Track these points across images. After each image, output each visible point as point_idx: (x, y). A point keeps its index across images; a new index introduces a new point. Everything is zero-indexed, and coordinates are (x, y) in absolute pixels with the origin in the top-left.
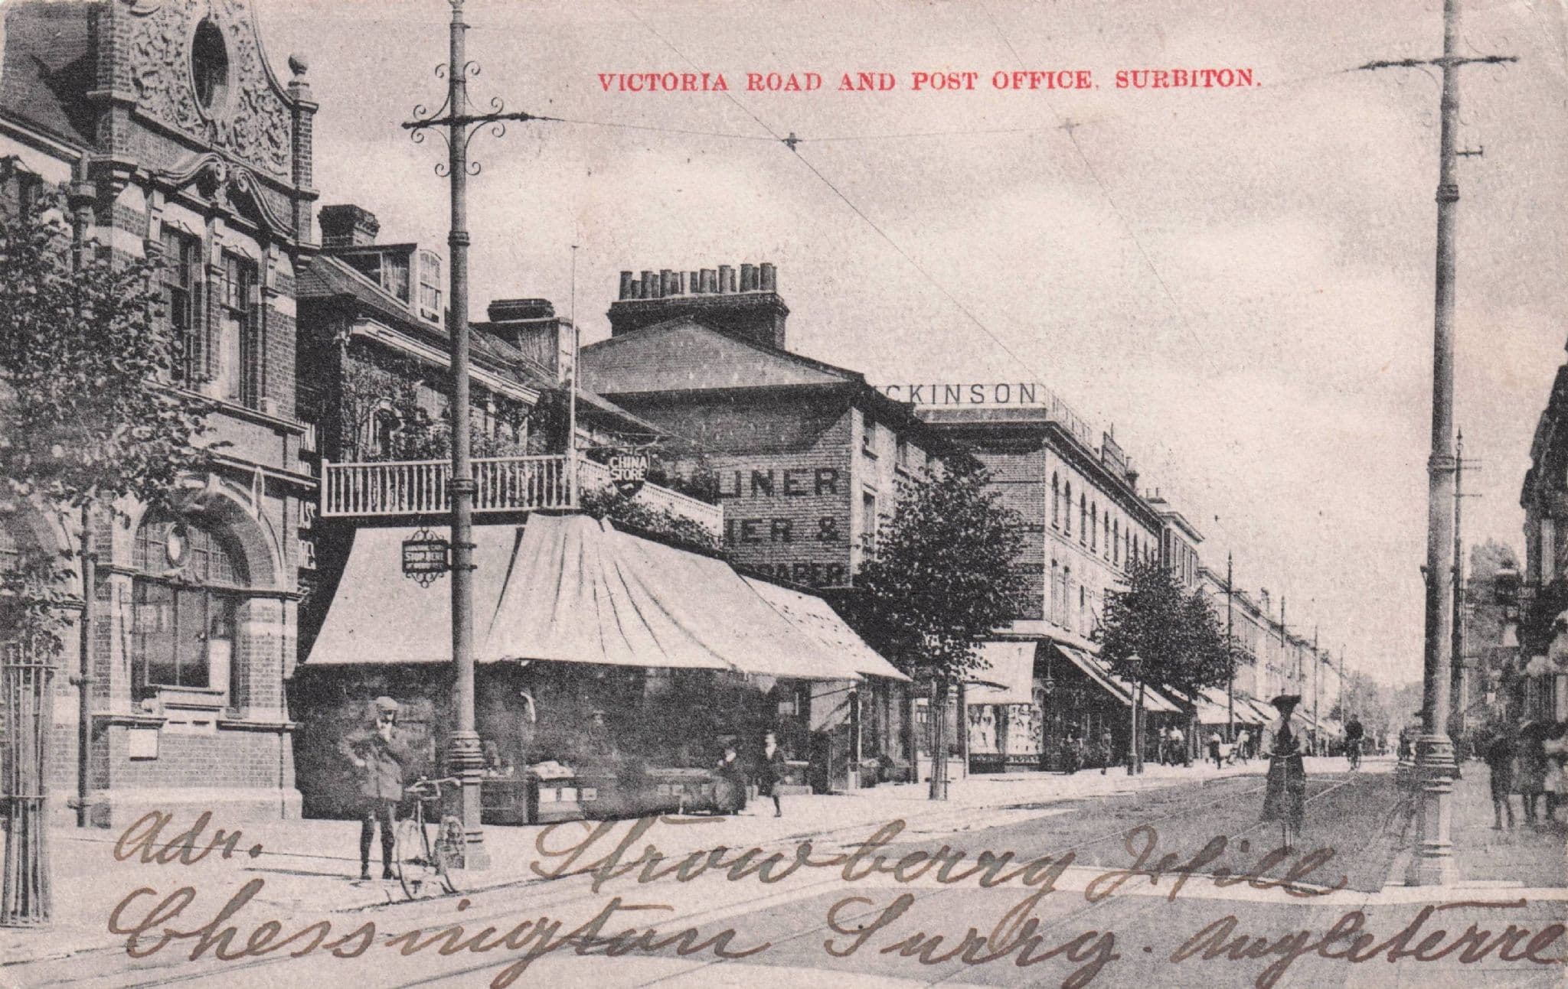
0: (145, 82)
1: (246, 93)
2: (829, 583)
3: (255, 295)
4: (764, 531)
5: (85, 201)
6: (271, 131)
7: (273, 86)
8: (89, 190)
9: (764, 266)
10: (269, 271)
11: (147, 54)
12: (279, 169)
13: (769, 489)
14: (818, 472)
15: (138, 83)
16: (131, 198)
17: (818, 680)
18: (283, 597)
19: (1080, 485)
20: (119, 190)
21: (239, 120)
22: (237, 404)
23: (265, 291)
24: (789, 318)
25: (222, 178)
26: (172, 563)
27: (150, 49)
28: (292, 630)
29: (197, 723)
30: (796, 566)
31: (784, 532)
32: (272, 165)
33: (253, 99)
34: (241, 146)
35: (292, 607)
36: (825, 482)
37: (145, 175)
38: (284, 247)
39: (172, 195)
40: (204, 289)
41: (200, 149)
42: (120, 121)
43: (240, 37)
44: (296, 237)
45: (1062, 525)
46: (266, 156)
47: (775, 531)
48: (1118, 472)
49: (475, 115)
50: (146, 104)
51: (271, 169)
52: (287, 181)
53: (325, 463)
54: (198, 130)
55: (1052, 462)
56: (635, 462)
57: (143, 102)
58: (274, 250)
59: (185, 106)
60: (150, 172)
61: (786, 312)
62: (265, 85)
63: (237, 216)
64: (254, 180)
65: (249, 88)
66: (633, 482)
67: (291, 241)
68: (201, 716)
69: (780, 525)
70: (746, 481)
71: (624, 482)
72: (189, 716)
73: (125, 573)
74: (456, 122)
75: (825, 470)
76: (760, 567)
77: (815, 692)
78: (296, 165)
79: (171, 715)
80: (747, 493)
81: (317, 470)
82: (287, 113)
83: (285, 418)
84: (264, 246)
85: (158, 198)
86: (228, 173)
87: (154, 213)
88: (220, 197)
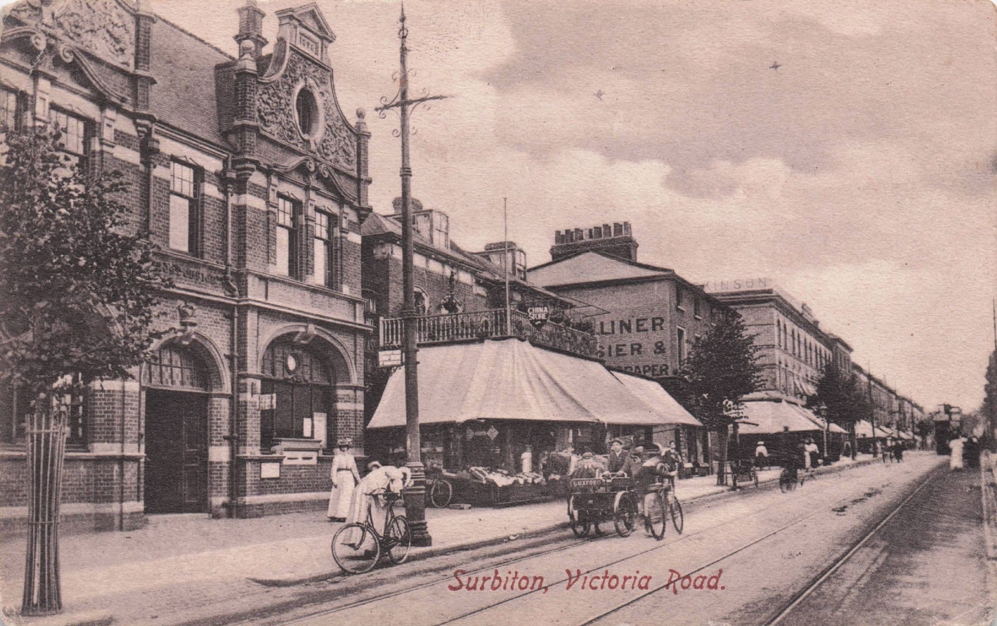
0: (266, 118)
1: (329, 126)
2: (661, 374)
3: (337, 232)
4: (627, 349)
5: (231, 181)
6: (345, 147)
7: (345, 123)
8: (233, 175)
9: (626, 223)
10: (344, 220)
11: (268, 104)
12: (349, 167)
13: (629, 329)
14: (653, 320)
15: (261, 118)
16: (257, 178)
17: (656, 426)
18: (355, 389)
19: (790, 325)
20: (251, 175)
21: (324, 141)
22: (327, 289)
23: (342, 231)
24: (638, 249)
25: (312, 169)
26: (289, 372)
27: (269, 101)
28: (361, 407)
29: (304, 458)
30: (645, 367)
31: (637, 349)
32: (345, 165)
33: (334, 129)
34: (327, 155)
35: (360, 393)
36: (658, 324)
37: (265, 167)
38: (352, 207)
39: (282, 177)
40: (304, 228)
41: (301, 154)
42: (251, 138)
43: (325, 98)
44: (359, 202)
45: (783, 344)
46: (341, 160)
47: (633, 349)
48: (811, 320)
49: (413, 99)
50: (268, 129)
51: (343, 165)
52: (355, 174)
53: (381, 319)
54: (300, 145)
55: (776, 314)
56: (541, 310)
57: (265, 128)
58: (346, 209)
59: (292, 132)
60: (268, 166)
61: (637, 246)
62: (340, 123)
63: (323, 191)
64: (332, 171)
65: (331, 124)
66: (541, 320)
67: (356, 204)
68: (308, 454)
69: (635, 347)
70: (617, 325)
71: (536, 321)
72: (300, 455)
73: (256, 377)
74: (404, 103)
75: (657, 318)
76: (626, 368)
77: (655, 430)
78: (359, 163)
79: (287, 454)
80: (617, 331)
81: (377, 323)
82: (353, 138)
83: (356, 296)
84: (341, 207)
85: (274, 180)
86: (316, 167)
87: (272, 187)
88: (312, 178)
